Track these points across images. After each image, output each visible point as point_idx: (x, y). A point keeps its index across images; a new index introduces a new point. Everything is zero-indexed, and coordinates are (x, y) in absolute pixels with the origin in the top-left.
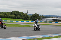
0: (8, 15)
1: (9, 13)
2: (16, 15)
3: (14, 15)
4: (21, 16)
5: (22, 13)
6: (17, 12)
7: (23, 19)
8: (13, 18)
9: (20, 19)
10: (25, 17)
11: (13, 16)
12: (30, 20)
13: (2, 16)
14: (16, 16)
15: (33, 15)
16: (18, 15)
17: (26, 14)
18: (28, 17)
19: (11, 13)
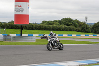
0: (55, 25)
1: (57, 21)
2: (68, 25)
3: (65, 24)
4: (75, 27)
5: (77, 21)
6: (70, 20)
7: (79, 31)
8: (62, 30)
9: (73, 31)
10: (83, 28)
11: (63, 26)
12: (91, 32)
13: (45, 27)
14: (68, 27)
15: (95, 24)
16: (71, 25)
17: (84, 23)
18: (87, 28)
19: (60, 22)
